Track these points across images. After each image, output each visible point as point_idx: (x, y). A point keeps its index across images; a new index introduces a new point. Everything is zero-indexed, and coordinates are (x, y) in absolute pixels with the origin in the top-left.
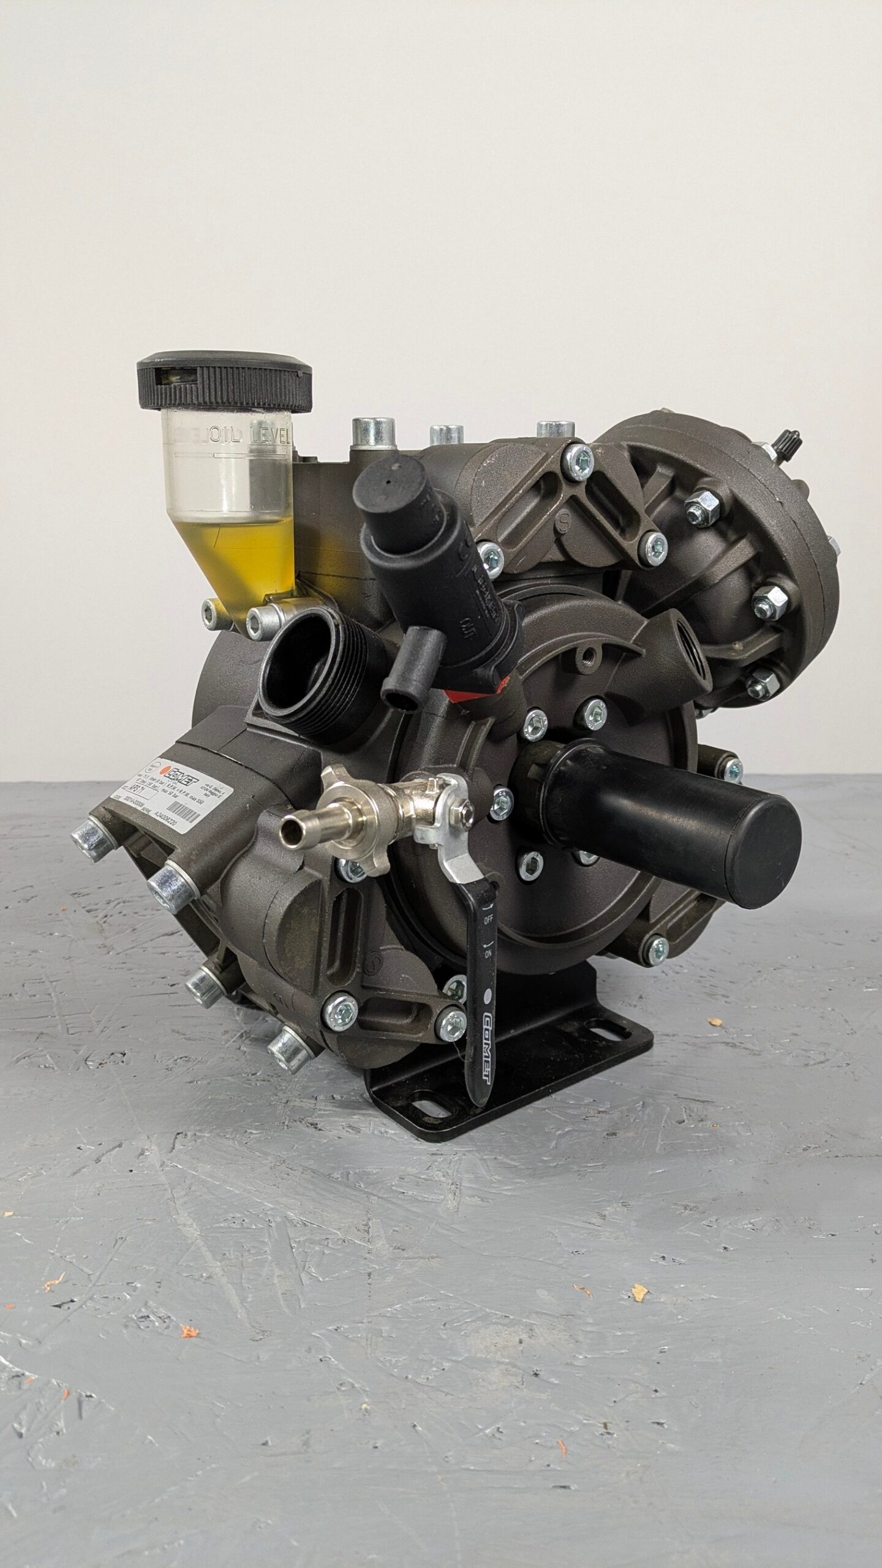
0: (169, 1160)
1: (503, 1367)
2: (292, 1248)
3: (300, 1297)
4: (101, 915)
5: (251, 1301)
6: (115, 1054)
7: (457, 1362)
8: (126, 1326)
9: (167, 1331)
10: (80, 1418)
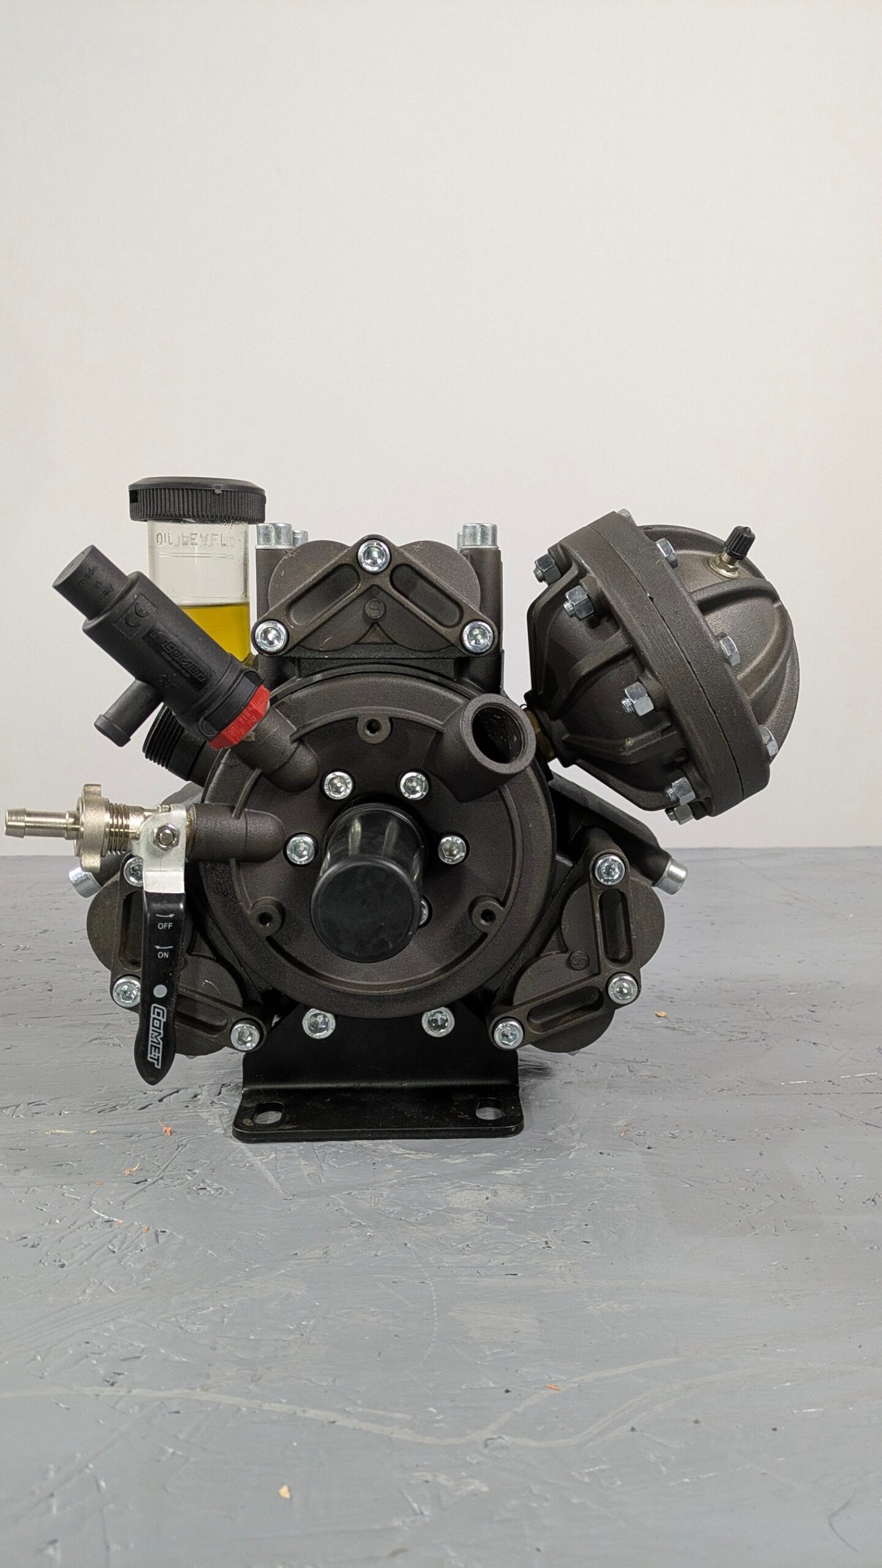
1: (473, 1212)
5: (284, 1179)
7: (438, 1210)
8: (189, 1193)
10: (158, 1242)
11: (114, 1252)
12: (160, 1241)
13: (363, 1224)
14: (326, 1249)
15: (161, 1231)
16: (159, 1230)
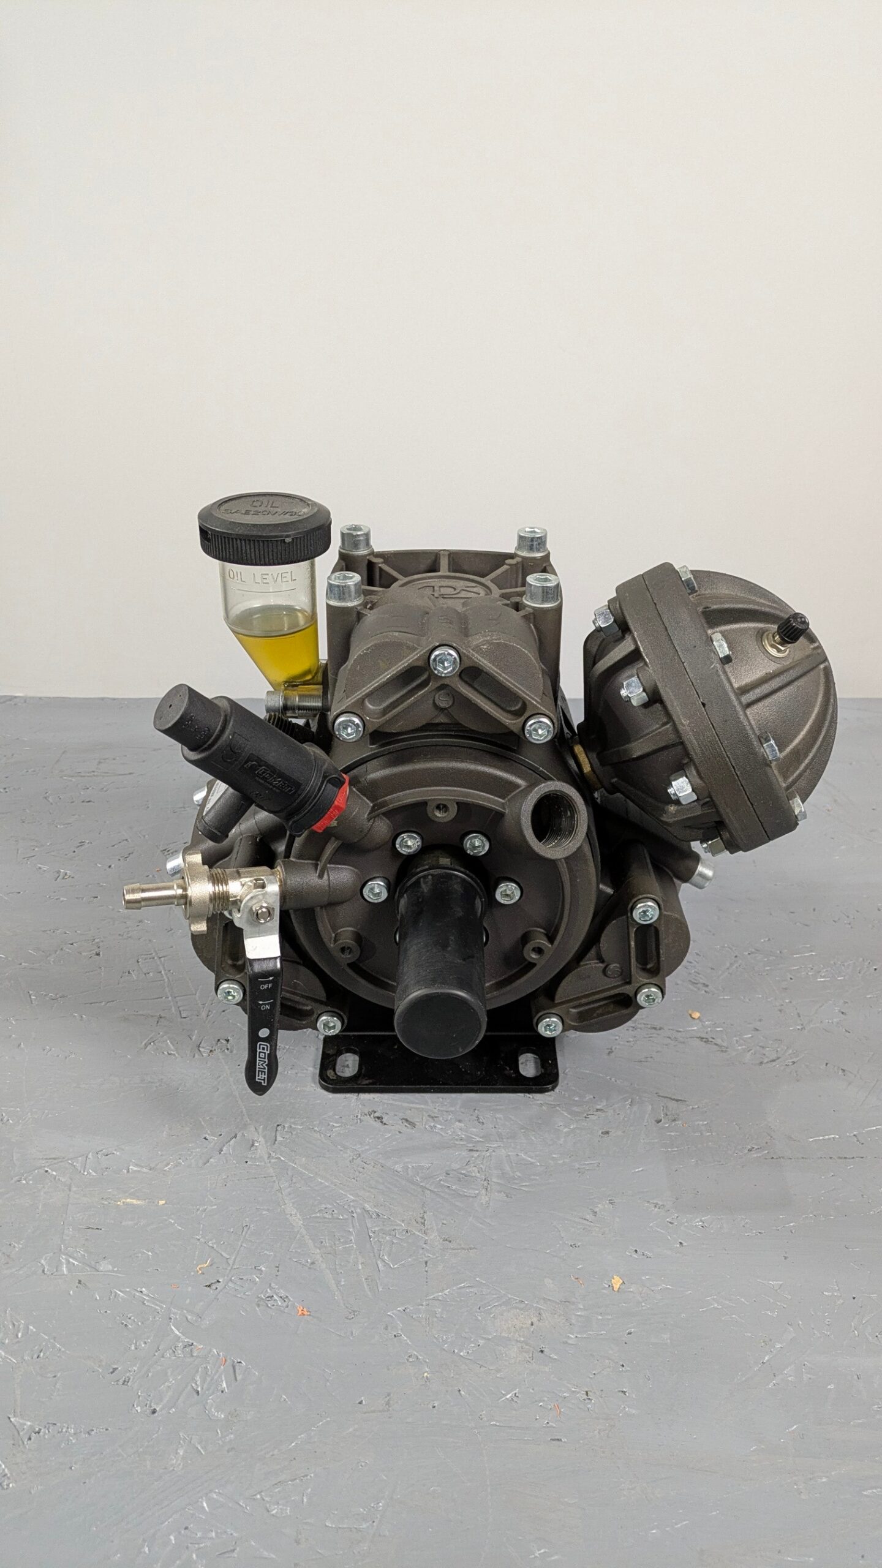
0: (274, 1152)
1: (520, 1344)
2: (370, 1237)
3: (377, 1280)
5: (344, 1285)
8: (258, 1305)
9: (287, 1309)
10: (236, 1380)
11: (198, 1393)
12: (238, 1379)
13: (420, 1357)
14: (388, 1398)
15: (238, 1362)
16: (236, 1361)
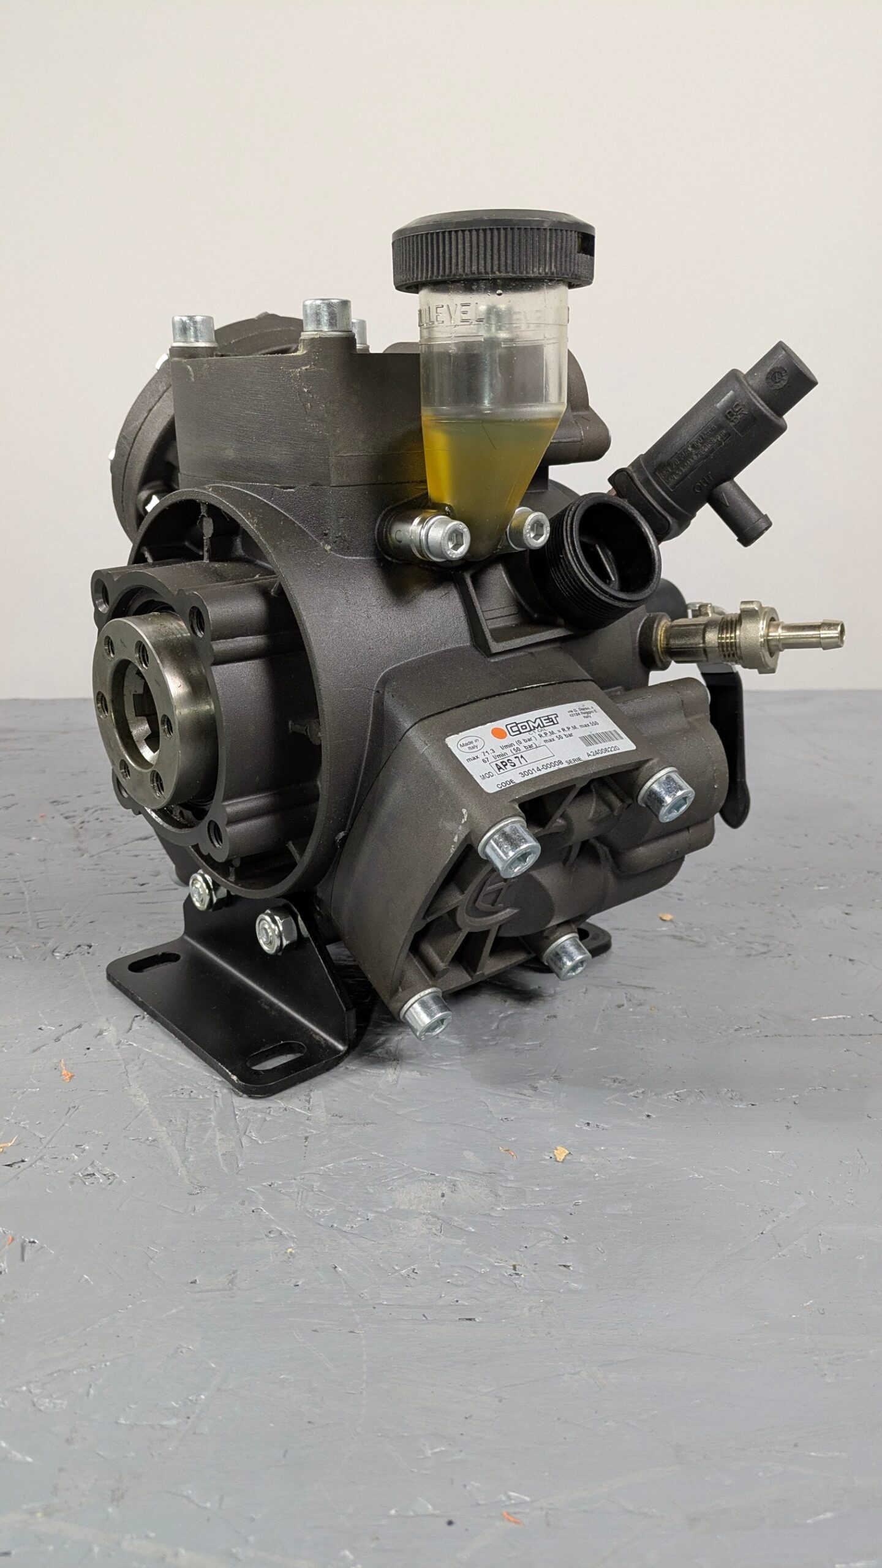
0: (125, 1039)
1: (424, 1217)
2: (236, 1115)
3: (238, 1157)
4: (78, 820)
5: (193, 1161)
6: (82, 946)
7: (380, 1212)
8: (72, 1183)
9: (109, 1186)
12: (26, 1259)
13: (284, 1233)
15: (30, 1242)
